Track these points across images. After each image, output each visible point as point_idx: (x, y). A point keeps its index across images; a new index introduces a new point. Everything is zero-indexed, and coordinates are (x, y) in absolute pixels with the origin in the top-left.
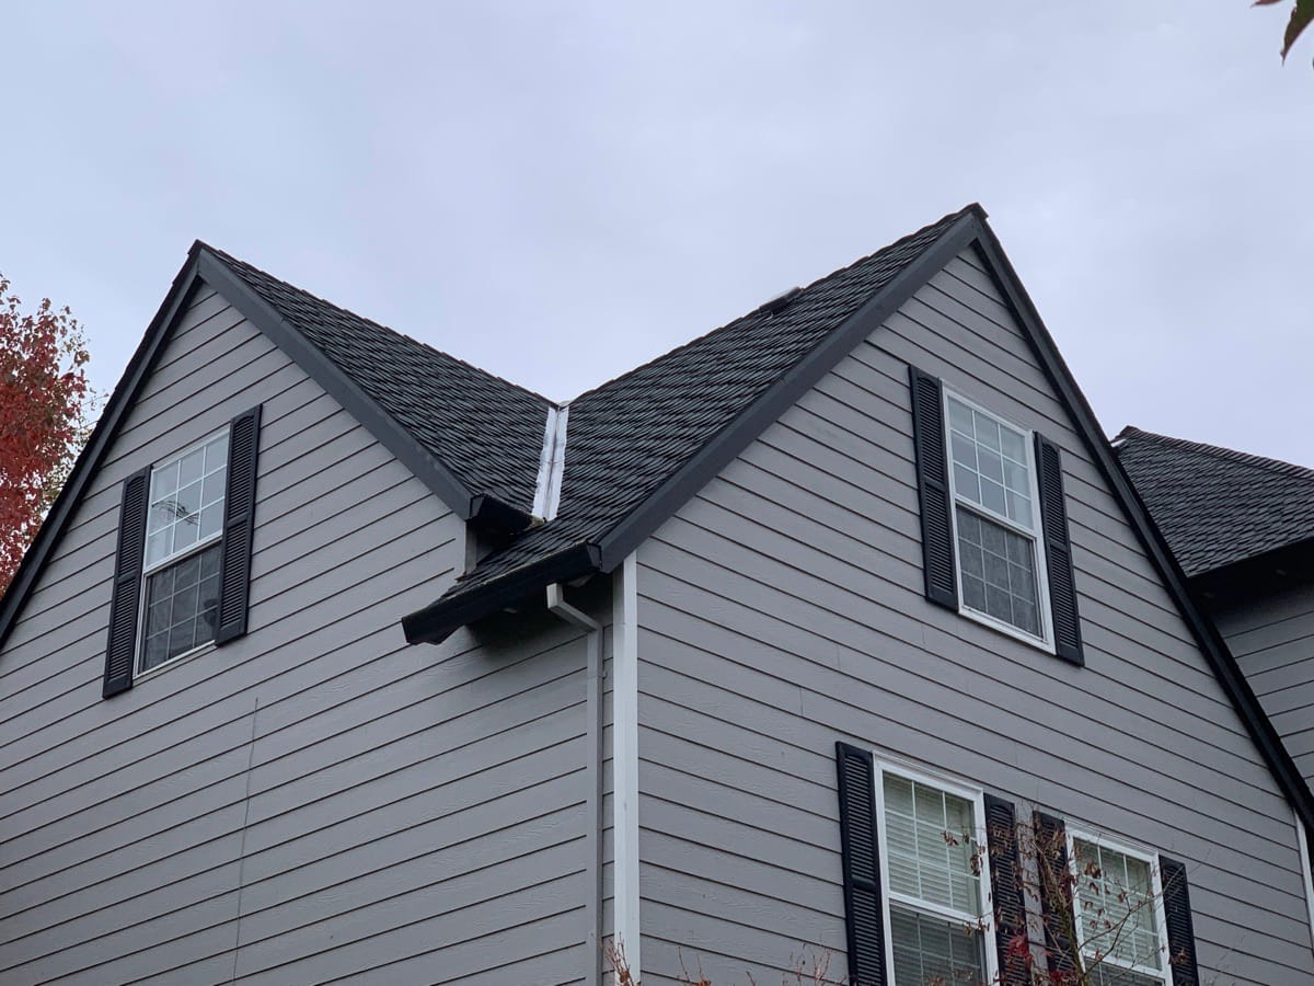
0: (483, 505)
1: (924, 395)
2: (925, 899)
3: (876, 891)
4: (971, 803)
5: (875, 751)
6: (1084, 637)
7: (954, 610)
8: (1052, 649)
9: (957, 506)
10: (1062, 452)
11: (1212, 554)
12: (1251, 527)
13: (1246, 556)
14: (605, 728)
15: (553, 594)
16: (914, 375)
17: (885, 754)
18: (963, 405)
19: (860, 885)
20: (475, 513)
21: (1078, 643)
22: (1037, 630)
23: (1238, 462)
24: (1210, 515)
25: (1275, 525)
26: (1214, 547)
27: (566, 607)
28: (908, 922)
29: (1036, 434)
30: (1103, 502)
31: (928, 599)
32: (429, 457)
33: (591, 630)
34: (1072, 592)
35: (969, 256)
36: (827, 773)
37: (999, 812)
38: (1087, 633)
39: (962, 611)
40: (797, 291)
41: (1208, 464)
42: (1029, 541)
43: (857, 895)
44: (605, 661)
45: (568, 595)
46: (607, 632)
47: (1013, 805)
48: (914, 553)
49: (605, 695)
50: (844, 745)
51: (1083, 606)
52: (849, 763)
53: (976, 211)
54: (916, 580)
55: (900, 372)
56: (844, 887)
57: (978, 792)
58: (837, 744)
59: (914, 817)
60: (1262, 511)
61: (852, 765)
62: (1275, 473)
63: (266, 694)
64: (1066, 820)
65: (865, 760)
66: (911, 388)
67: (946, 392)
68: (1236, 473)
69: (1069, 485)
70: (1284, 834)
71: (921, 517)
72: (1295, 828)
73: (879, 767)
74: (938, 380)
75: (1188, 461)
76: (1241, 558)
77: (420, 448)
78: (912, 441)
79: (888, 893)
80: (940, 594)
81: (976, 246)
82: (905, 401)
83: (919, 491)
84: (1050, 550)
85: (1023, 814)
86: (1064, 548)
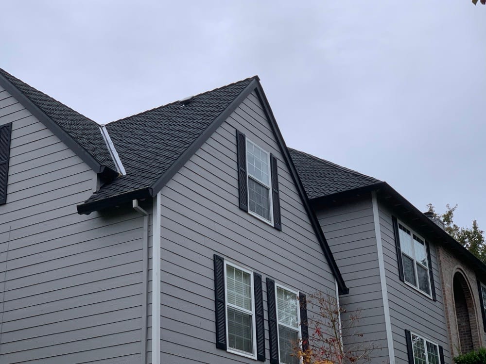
0: (105, 169)
1: (240, 139)
2: (237, 305)
3: (224, 303)
4: (249, 275)
5: (225, 258)
6: (282, 221)
7: (246, 212)
8: (273, 225)
9: (249, 177)
10: (278, 160)
11: (311, 193)
12: (324, 185)
13: (323, 195)
14: (149, 248)
15: (135, 203)
16: (238, 133)
17: (227, 259)
18: (251, 143)
19: (219, 301)
20: (102, 171)
21: (280, 223)
22: (269, 219)
23: (315, 160)
24: (308, 178)
25: (332, 185)
26: (312, 190)
27: (139, 207)
28: (232, 312)
29: (271, 154)
30: (288, 177)
31: (240, 208)
32: (83, 150)
33: (146, 215)
34: (279, 207)
35: (254, 93)
36: (211, 264)
37: (257, 278)
38: (283, 220)
39: (249, 212)
40: (193, 97)
41: (304, 160)
42: (267, 189)
43: (219, 303)
44: (150, 226)
45: (140, 204)
46: (151, 216)
47: (261, 275)
48: (236, 193)
49: (150, 237)
50: (216, 256)
51: (282, 212)
52: (218, 262)
53: (256, 78)
54: (236, 201)
55: (233, 131)
56: (215, 301)
57: (252, 271)
58: (214, 255)
59: (234, 279)
60: (326, 179)
61: (218, 261)
62: (329, 166)
63: (14, 225)
64: (275, 281)
65: (222, 260)
66: (237, 137)
67: (247, 139)
68: (315, 164)
69: (279, 171)
70: (332, 286)
71: (239, 181)
72: (335, 284)
73: (226, 263)
74: (244, 135)
75: (297, 157)
76: (322, 195)
77: (79, 146)
78: (236, 155)
79: (227, 304)
80: (243, 207)
81: (256, 90)
82: (234, 141)
83: (238, 172)
84: (274, 192)
85: (264, 279)
86: (277, 192)
